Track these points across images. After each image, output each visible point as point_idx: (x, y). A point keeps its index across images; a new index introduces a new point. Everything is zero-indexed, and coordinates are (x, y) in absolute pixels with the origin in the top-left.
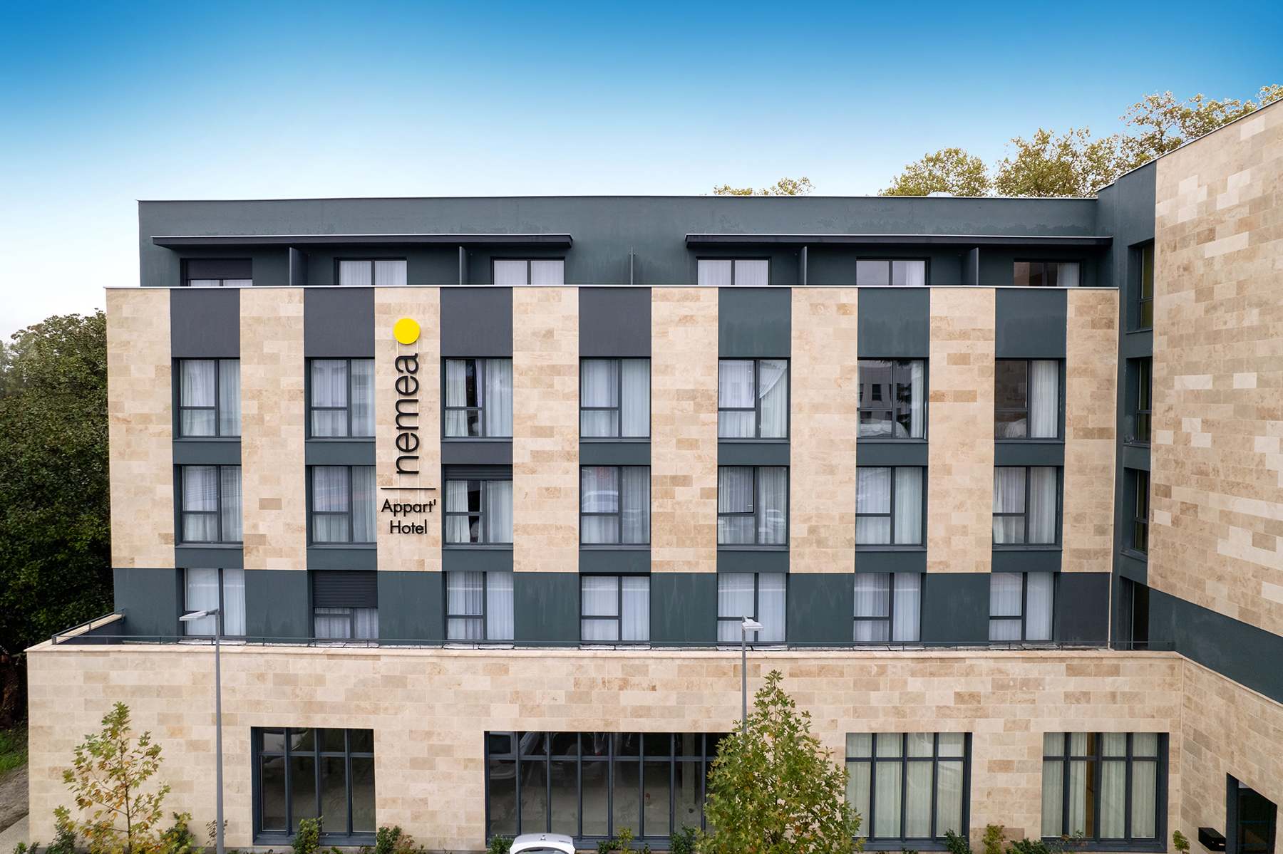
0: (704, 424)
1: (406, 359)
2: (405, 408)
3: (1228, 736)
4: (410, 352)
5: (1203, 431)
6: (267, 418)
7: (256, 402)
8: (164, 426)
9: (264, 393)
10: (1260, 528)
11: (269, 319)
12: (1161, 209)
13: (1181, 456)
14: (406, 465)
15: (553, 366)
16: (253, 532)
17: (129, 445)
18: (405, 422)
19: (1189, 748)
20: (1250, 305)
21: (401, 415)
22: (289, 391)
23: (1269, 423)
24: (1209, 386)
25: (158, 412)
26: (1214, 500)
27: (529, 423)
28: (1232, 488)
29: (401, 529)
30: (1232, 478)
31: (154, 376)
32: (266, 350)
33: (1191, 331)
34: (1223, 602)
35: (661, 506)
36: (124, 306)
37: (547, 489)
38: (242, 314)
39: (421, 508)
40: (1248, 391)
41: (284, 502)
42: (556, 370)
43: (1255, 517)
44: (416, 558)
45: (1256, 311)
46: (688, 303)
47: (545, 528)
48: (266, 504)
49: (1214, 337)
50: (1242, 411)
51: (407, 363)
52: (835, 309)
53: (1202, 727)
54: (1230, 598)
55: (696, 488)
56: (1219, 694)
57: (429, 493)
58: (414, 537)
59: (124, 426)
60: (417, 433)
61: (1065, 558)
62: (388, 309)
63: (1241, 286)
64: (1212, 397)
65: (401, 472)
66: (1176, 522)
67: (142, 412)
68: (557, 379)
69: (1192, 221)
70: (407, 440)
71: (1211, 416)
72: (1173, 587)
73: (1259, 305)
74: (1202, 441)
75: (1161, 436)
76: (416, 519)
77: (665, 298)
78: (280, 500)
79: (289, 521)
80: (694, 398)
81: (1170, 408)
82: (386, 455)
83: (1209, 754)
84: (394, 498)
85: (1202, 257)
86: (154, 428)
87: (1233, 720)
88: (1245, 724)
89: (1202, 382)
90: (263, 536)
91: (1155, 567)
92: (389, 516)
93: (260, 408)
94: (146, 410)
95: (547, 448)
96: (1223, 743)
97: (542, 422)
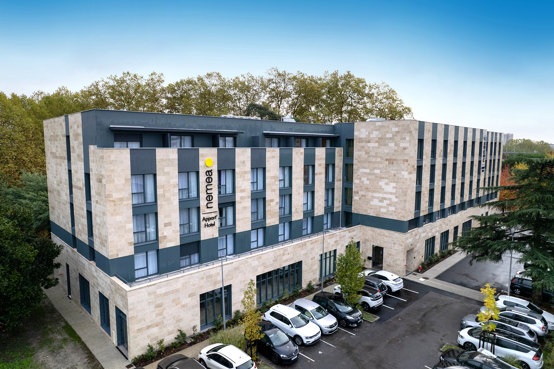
0: (277, 185)
1: (208, 171)
2: (209, 187)
3: (373, 238)
4: (209, 169)
5: (367, 180)
6: (166, 195)
7: (162, 189)
8: (129, 202)
9: (165, 186)
10: (381, 199)
11: (166, 159)
12: (356, 133)
13: (361, 185)
14: (209, 206)
15: (245, 171)
16: (162, 235)
17: (115, 210)
18: (209, 192)
19: (363, 243)
20: (378, 157)
21: (208, 189)
22: (173, 185)
23: (382, 180)
24: (369, 172)
25: (126, 196)
26: (370, 194)
27: (240, 189)
28: (374, 191)
29: (208, 226)
30: (374, 190)
31: (124, 183)
32: (165, 171)
33: (364, 160)
34: (372, 213)
35: (268, 208)
36: (112, 156)
37: (244, 207)
38: (157, 158)
39: (213, 218)
40: (378, 173)
41: (172, 223)
42: (245, 172)
43: (379, 197)
44: (212, 234)
45: (380, 159)
46: (273, 153)
47: (243, 219)
48: (166, 225)
49: (370, 162)
50: (376, 177)
51: (209, 173)
52: (300, 153)
53: (367, 238)
54: (373, 212)
55: (275, 202)
56: (371, 231)
57: (215, 213)
58: (211, 227)
59: (113, 203)
60: (212, 195)
61: (335, 208)
62: (203, 156)
63: (376, 153)
64: (369, 174)
65: (208, 208)
66: (360, 199)
67: (120, 197)
68: (246, 175)
69: (364, 138)
70: (209, 198)
71: (369, 178)
72: (359, 212)
73: (380, 157)
74: (367, 182)
75: (356, 181)
76: (212, 222)
77: (269, 151)
78: (171, 222)
79: (174, 229)
80: (274, 178)
81: (358, 175)
82: (203, 202)
83: (368, 243)
84: (206, 216)
85: (367, 146)
86: (125, 203)
87: (374, 235)
88: (377, 235)
89: (367, 171)
90: (166, 236)
91: (354, 208)
92: (204, 222)
93: (164, 191)
94: (121, 196)
95: (244, 195)
96: (372, 240)
97: (243, 188)
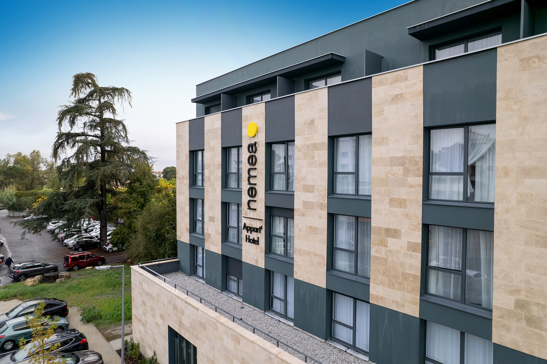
0: (411, 186)
1: (252, 145)
4: (253, 142)
6: (211, 178)
7: (208, 170)
9: (210, 166)
11: (212, 130)
14: (251, 205)
15: (314, 144)
16: (207, 232)
17: (180, 188)
18: (251, 181)
21: (250, 176)
22: (217, 165)
25: (186, 175)
27: (302, 183)
29: (249, 240)
31: (185, 159)
32: (211, 145)
35: (377, 251)
36: (180, 130)
37: (310, 227)
38: (205, 129)
39: (257, 230)
42: (315, 147)
44: (255, 258)
47: (309, 253)
48: (210, 219)
51: (252, 147)
57: (260, 222)
58: (254, 246)
59: (179, 181)
60: (256, 187)
62: (247, 119)
65: (249, 208)
68: (316, 153)
70: (252, 191)
76: (255, 236)
77: (381, 83)
78: (214, 218)
79: (217, 228)
80: (403, 164)
82: (244, 198)
84: (247, 223)
86: (185, 182)
90: (210, 234)
92: (245, 232)
93: (209, 173)
94: (183, 174)
95: (311, 200)
97: (309, 182)
